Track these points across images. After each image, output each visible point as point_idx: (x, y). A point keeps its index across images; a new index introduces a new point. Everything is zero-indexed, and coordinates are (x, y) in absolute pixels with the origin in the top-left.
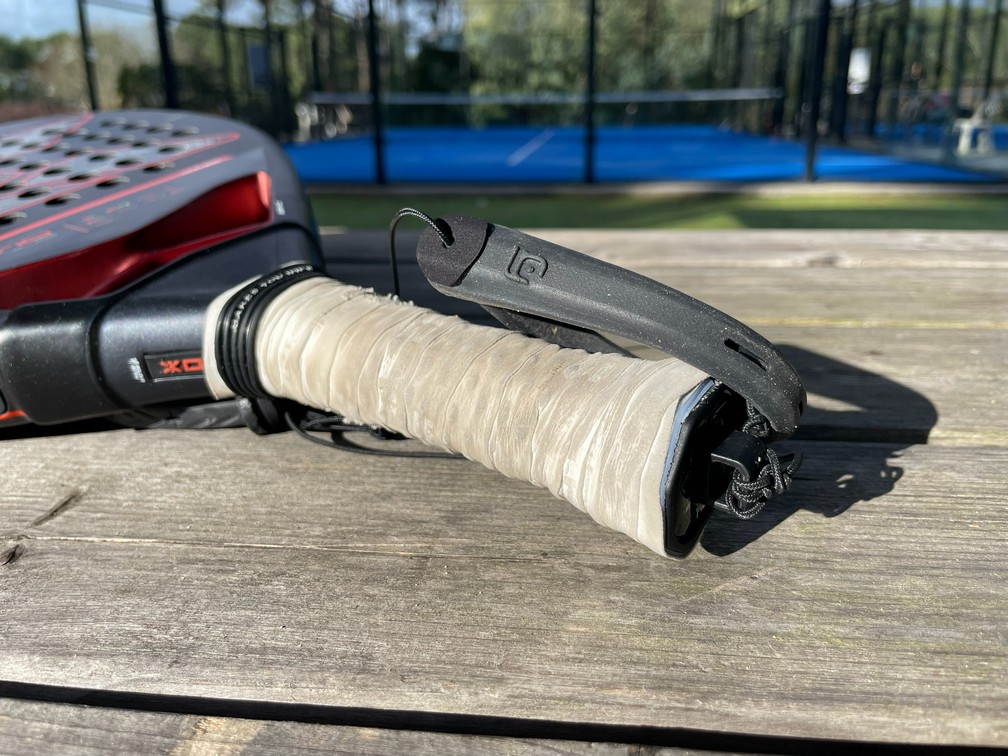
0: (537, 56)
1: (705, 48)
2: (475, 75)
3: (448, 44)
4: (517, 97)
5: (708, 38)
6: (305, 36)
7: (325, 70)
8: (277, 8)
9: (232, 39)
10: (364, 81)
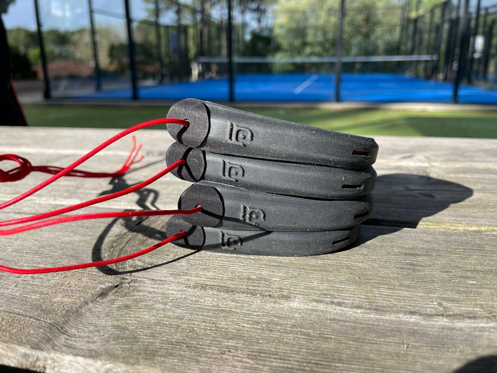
0: (310, 38)
1: (397, 35)
2: (278, 49)
3: (265, 33)
4: (298, 59)
5: (398, 30)
6: (197, 30)
7: (206, 46)
8: (184, 16)
9: (162, 31)
10: (224, 51)
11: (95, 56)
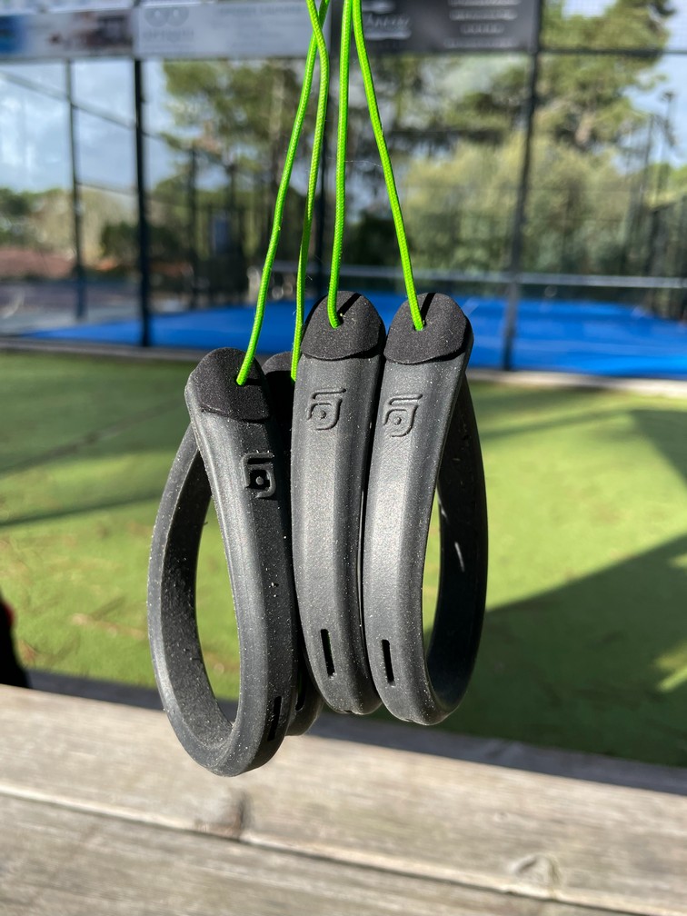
1: (621, 234)
5: (623, 226)
10: (311, 248)
11: (77, 240)
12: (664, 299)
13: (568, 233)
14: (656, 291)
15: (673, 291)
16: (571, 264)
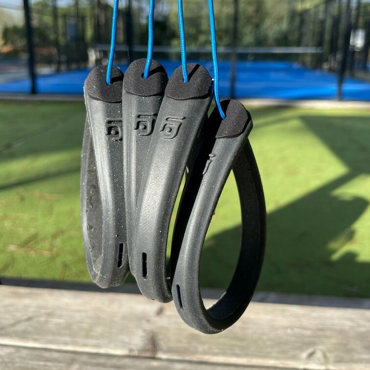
1: (284, 25)
12: (308, 59)
13: (257, 26)
14: (304, 55)
15: (312, 55)
16: (260, 42)
